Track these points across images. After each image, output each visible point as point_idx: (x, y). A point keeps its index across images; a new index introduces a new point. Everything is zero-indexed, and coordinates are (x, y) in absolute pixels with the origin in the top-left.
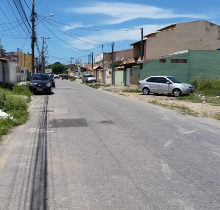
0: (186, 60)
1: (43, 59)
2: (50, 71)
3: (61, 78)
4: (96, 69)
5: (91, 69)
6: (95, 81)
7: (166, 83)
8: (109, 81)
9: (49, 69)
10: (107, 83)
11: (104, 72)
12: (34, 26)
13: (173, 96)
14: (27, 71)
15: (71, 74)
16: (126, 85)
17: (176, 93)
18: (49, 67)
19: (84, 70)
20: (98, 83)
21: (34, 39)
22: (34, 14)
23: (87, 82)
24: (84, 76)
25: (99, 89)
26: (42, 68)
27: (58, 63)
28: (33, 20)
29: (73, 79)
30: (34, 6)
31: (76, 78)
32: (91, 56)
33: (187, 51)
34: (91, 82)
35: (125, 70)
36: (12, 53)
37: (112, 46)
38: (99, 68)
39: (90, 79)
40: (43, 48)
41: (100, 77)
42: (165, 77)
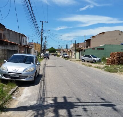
0: (104, 49)
1: (45, 46)
2: (48, 52)
3: (53, 55)
4: (69, 51)
5: (67, 51)
6: (68, 57)
7: (90, 57)
8: (73, 57)
9: (48, 51)
10: (73, 58)
11: (72, 53)
12: (42, 34)
13: (93, 62)
14: (38, 52)
15: (58, 54)
16: (79, 59)
17: (94, 61)
18: (48, 50)
19: (64, 52)
20: (69, 58)
21: (42, 39)
22: (42, 30)
23: (65, 57)
24: (64, 55)
25: (68, 60)
26: (44, 50)
27: (52, 48)
28: (42, 32)
29: (59, 56)
30: (42, 27)
31: (60, 56)
32: (67, 45)
33: (104, 45)
34: (66, 57)
35: (79, 52)
36: (31, 43)
37: (75, 41)
38: (70, 51)
39: (66, 56)
40: (45, 41)
41: (70, 55)
42: (90, 55)
